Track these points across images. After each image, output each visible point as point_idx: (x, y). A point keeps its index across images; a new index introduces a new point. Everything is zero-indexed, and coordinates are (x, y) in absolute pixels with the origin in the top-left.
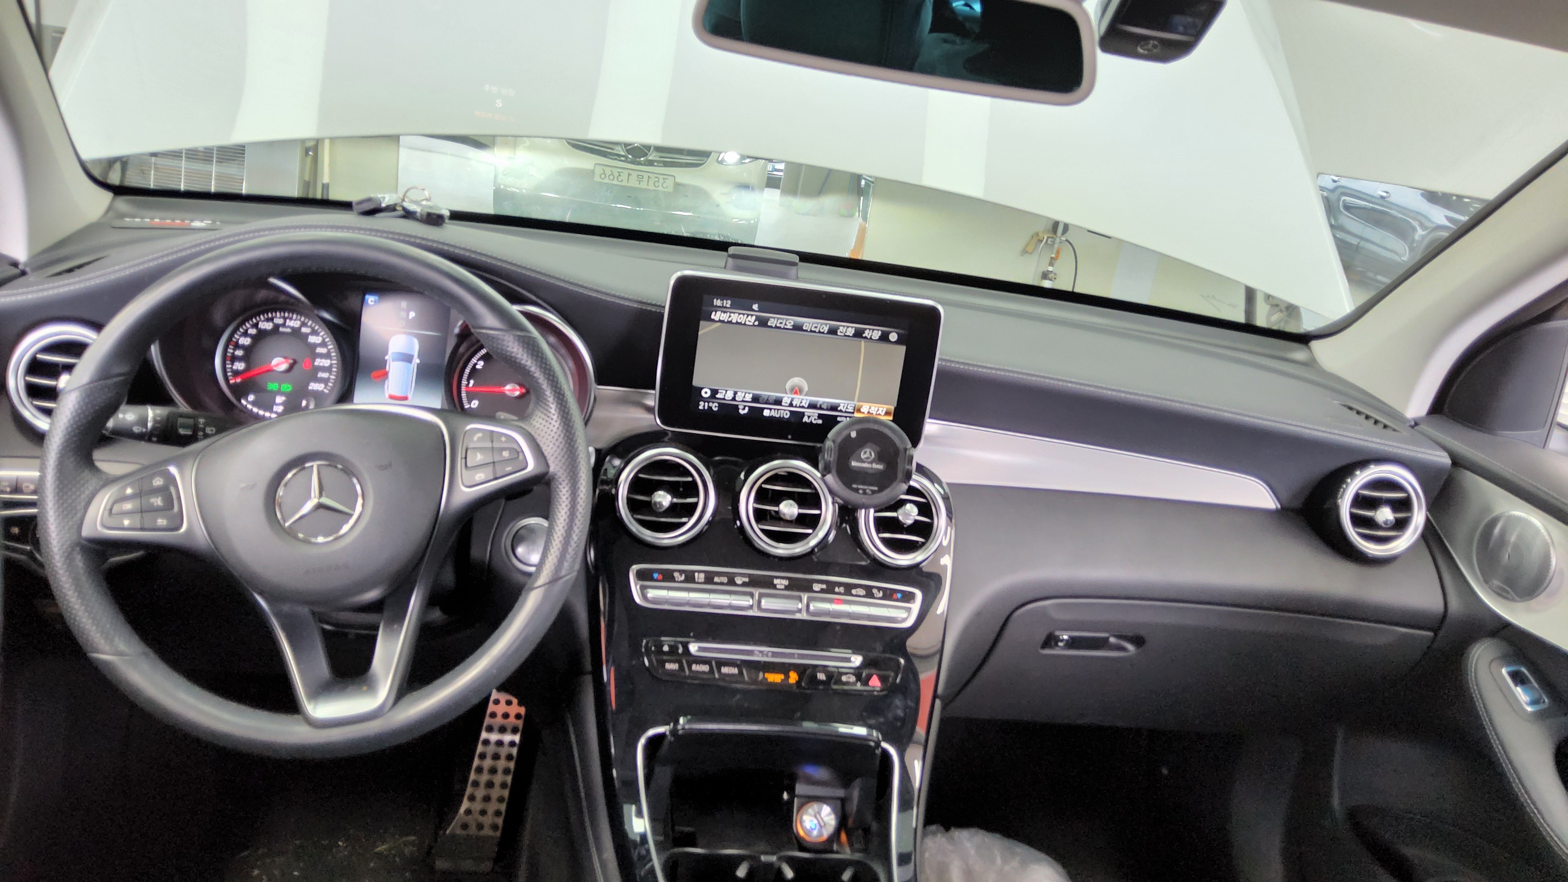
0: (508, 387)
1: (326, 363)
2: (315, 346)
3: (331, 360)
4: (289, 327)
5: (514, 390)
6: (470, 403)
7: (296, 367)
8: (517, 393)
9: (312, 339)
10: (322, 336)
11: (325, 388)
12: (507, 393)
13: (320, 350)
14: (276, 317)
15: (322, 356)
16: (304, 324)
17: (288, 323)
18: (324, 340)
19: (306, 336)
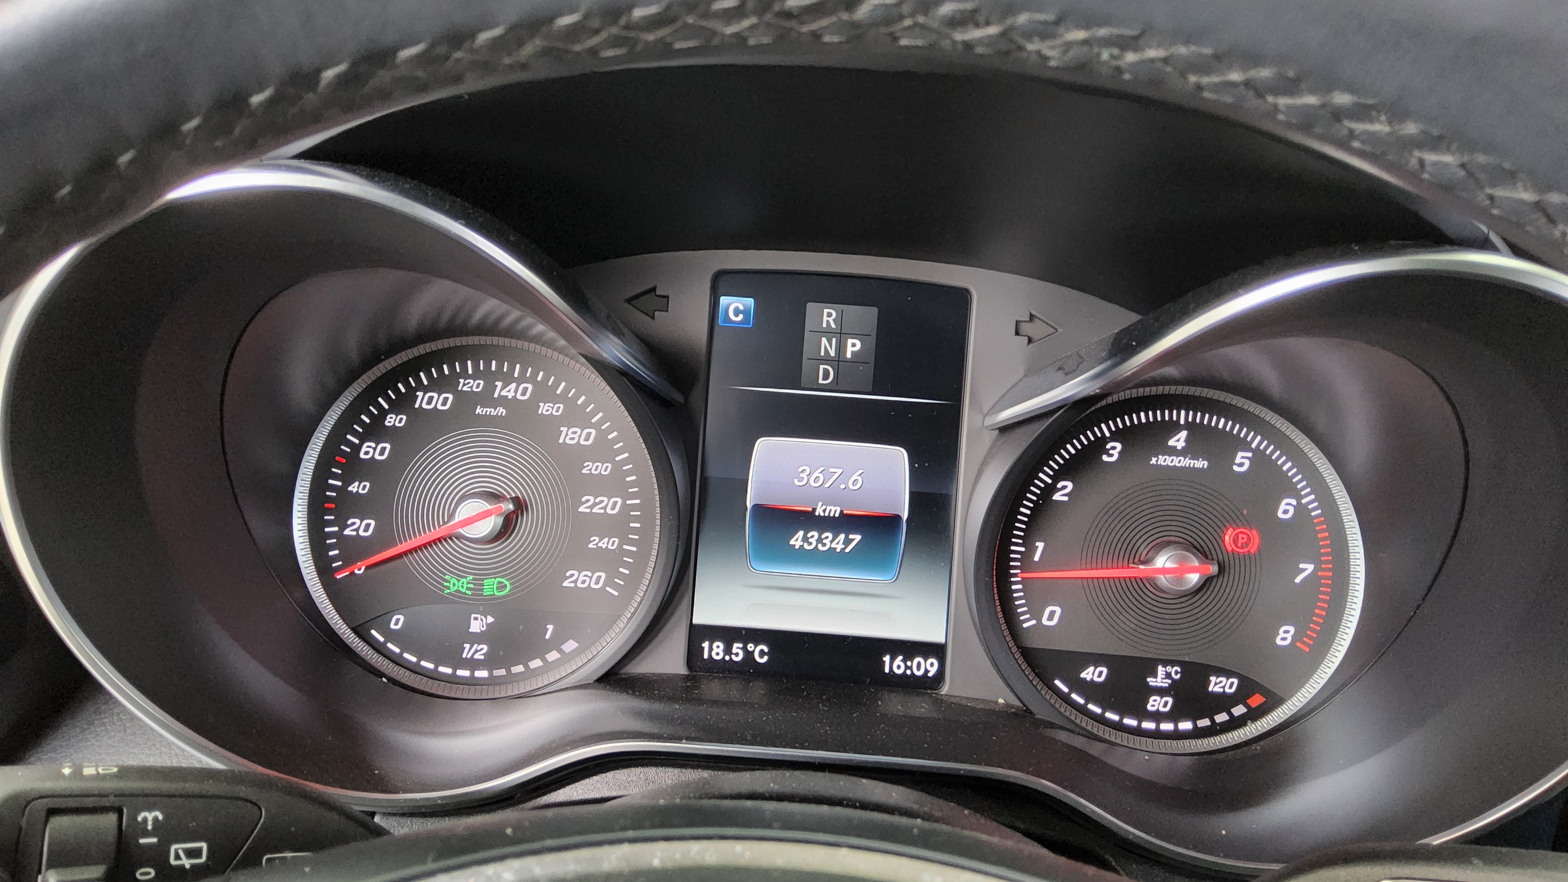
0: (1163, 561)
1: (611, 505)
2: (581, 454)
3: (626, 496)
4: (503, 401)
5: (1183, 569)
6: (1037, 614)
7: (526, 524)
8: (1194, 578)
9: (570, 436)
10: (597, 426)
11: (609, 582)
12: (1163, 580)
13: (592, 468)
14: (464, 374)
15: (599, 485)
16: (544, 393)
17: (500, 390)
18: (602, 435)
19: (553, 424)
